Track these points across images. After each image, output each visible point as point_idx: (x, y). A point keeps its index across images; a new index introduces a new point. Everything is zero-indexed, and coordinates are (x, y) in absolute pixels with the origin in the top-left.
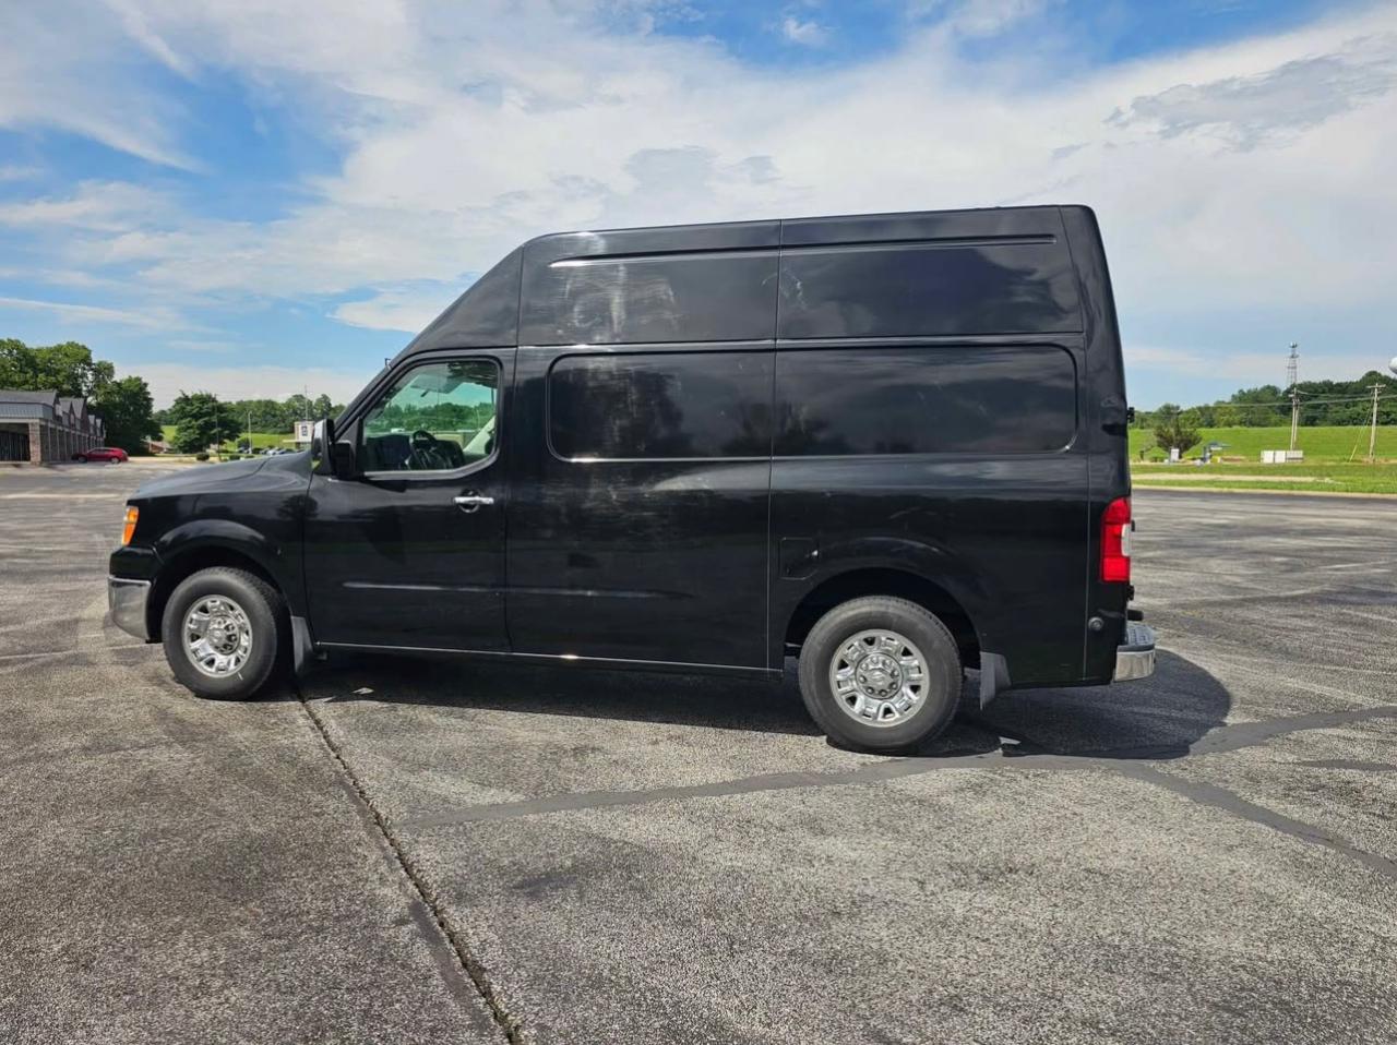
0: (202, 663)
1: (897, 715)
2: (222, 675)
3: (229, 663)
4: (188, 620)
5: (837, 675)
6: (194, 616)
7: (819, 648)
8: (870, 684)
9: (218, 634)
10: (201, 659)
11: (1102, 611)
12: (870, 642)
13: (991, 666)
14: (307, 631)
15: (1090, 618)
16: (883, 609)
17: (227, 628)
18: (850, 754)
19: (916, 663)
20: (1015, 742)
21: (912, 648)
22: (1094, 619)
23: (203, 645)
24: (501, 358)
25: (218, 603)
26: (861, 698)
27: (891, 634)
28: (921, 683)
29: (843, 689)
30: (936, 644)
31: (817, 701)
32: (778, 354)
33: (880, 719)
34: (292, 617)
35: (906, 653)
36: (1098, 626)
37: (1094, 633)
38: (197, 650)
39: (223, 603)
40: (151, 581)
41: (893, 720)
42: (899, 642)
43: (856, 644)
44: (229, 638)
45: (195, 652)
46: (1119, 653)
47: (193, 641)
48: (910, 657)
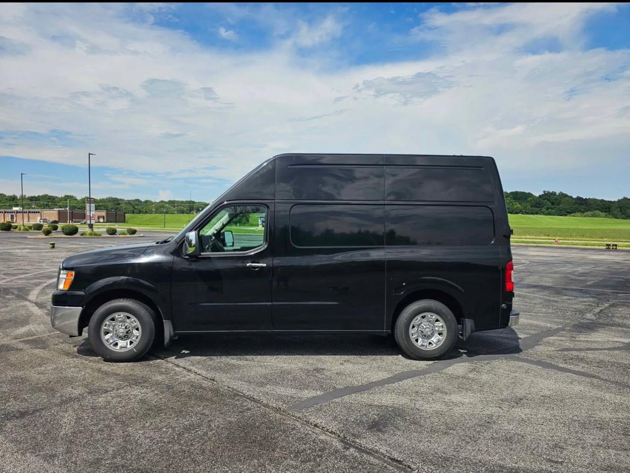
0: (112, 345)
1: (434, 345)
2: (123, 350)
3: (127, 344)
4: (104, 325)
5: (411, 331)
6: (107, 323)
7: (406, 321)
8: (424, 333)
9: (121, 330)
10: (111, 343)
11: (506, 302)
12: (423, 317)
13: (469, 323)
14: (171, 326)
15: (502, 304)
16: (429, 305)
17: (126, 328)
18: (418, 362)
19: (441, 324)
20: (466, 351)
21: (439, 318)
22: (503, 305)
23: (111, 337)
24: (268, 204)
25: (122, 316)
26: (420, 340)
27: (432, 314)
28: (443, 332)
29: (414, 337)
30: (449, 317)
31: (405, 342)
32: (386, 206)
33: (428, 347)
34: (164, 321)
35: (437, 321)
36: (505, 307)
37: (503, 309)
38: (108, 339)
39: (124, 316)
40: (82, 307)
41: (433, 347)
42: (435, 317)
43: (419, 318)
44: (127, 332)
45: (107, 340)
46: (511, 317)
47: (105, 335)
48: (439, 322)
